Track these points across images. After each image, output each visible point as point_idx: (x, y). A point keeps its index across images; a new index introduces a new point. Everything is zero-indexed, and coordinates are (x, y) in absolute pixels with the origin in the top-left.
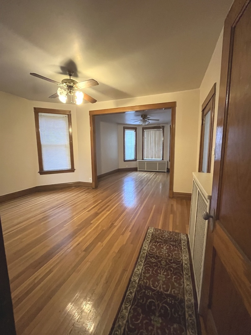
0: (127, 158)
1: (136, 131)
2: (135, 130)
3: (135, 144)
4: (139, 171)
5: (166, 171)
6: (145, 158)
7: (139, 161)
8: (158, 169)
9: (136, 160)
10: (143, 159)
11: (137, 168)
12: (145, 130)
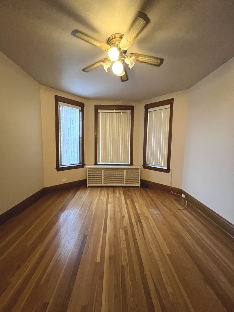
0: (65, 162)
1: (82, 111)
2: (80, 108)
3: (81, 136)
4: (89, 186)
5: (139, 185)
6: (99, 161)
7: (89, 168)
8: (125, 182)
9: (82, 165)
10: (96, 164)
11: (86, 180)
12: (99, 111)
